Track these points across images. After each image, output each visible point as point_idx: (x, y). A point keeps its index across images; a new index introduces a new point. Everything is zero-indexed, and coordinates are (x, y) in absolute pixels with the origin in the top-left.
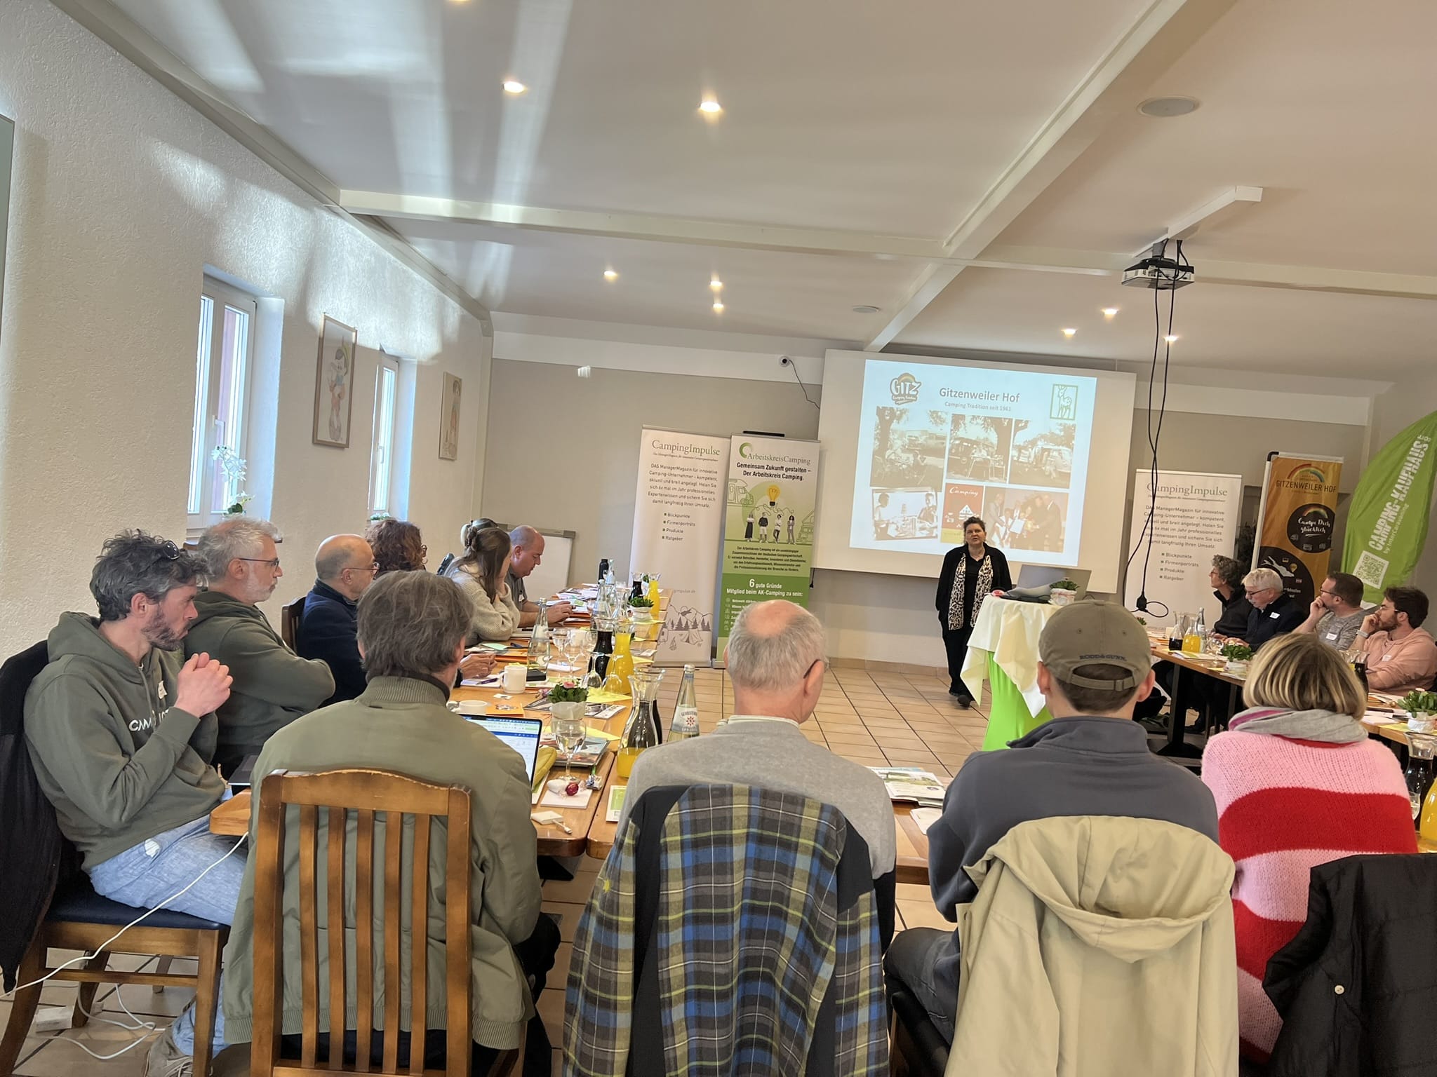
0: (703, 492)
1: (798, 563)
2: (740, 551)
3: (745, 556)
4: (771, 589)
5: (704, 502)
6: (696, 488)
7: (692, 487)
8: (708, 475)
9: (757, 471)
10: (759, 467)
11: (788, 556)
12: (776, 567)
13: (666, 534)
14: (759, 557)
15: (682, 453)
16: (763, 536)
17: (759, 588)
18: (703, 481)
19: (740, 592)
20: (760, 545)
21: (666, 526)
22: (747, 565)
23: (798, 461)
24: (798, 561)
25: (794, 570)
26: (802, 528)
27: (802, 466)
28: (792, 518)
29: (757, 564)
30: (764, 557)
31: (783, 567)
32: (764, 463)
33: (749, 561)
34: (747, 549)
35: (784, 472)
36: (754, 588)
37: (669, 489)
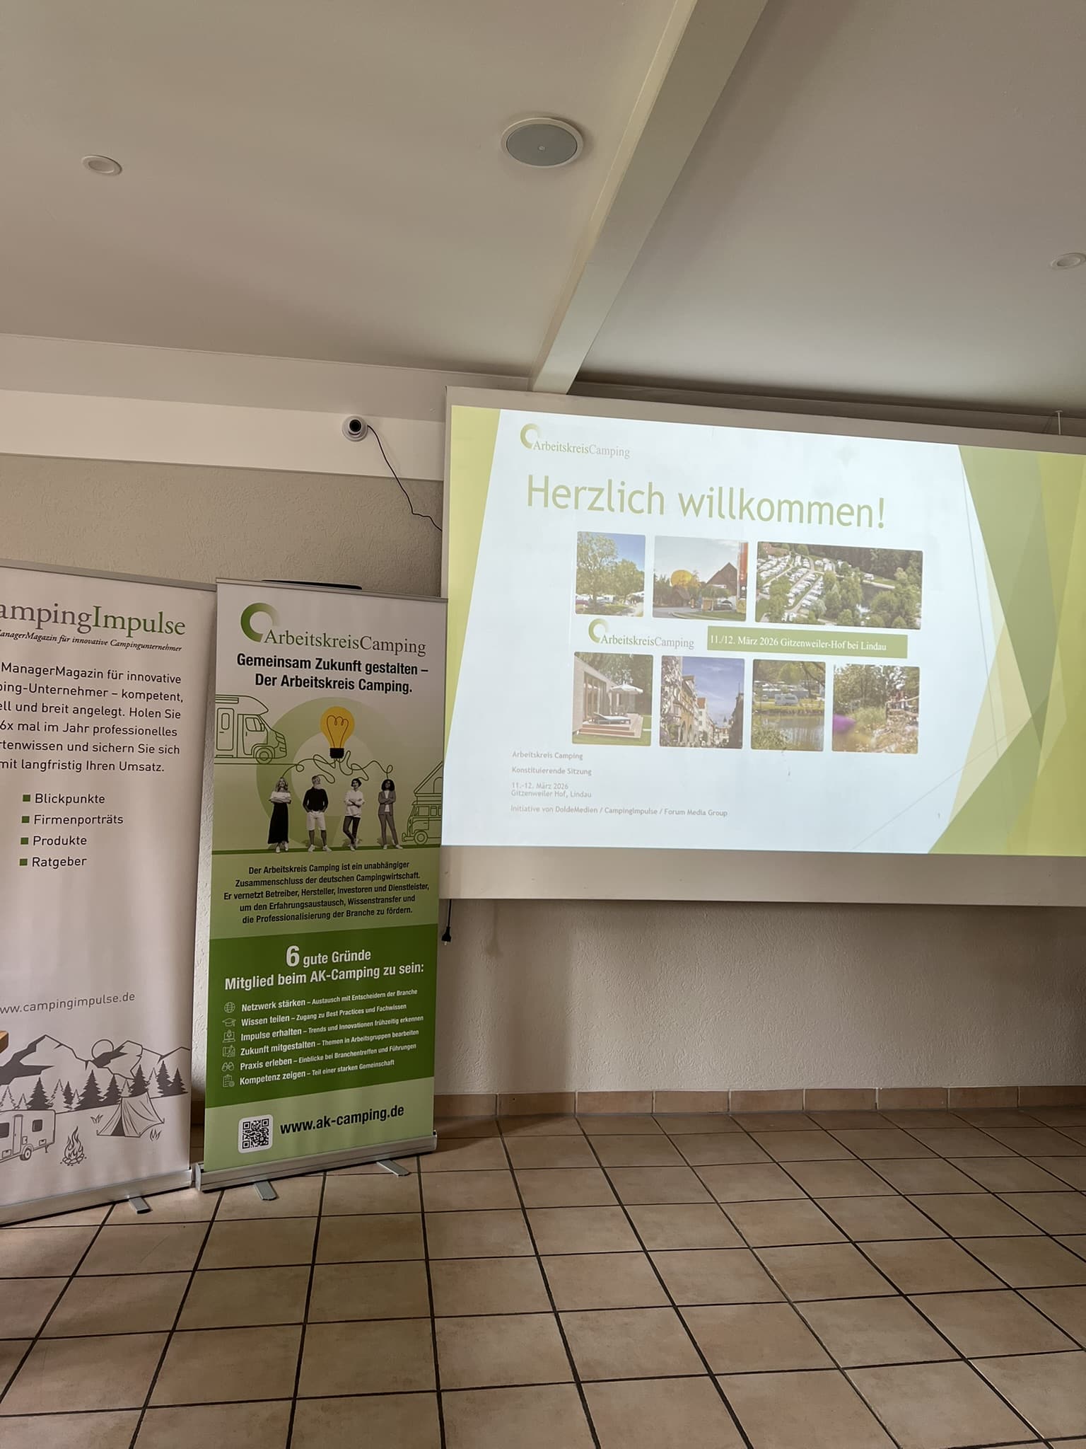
0: (141, 732)
1: (410, 893)
2: (254, 877)
3: (272, 889)
4: (344, 966)
5: (146, 759)
6: (120, 722)
7: (107, 721)
8: (154, 687)
9: (292, 673)
10: (298, 664)
11: (384, 878)
12: (354, 908)
13: (30, 852)
14: (309, 887)
15: (70, 631)
16: (318, 836)
17: (312, 968)
18: (140, 704)
19: (262, 982)
20: (313, 857)
21: (29, 830)
22: (277, 912)
23: (396, 647)
24: (410, 887)
25: (400, 911)
26: (416, 806)
27: (407, 659)
28: (389, 785)
29: (302, 906)
30: (323, 886)
31: (370, 907)
32: (310, 653)
33: (281, 900)
34: (277, 870)
35: (363, 674)
36: (299, 969)
37: (33, 728)
